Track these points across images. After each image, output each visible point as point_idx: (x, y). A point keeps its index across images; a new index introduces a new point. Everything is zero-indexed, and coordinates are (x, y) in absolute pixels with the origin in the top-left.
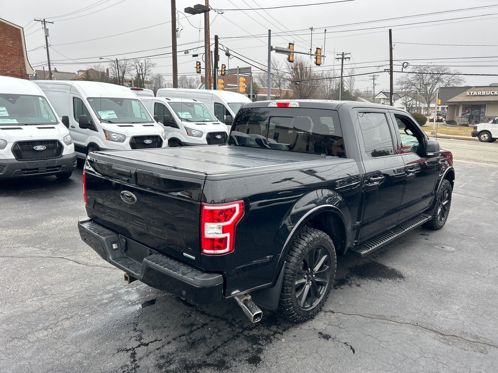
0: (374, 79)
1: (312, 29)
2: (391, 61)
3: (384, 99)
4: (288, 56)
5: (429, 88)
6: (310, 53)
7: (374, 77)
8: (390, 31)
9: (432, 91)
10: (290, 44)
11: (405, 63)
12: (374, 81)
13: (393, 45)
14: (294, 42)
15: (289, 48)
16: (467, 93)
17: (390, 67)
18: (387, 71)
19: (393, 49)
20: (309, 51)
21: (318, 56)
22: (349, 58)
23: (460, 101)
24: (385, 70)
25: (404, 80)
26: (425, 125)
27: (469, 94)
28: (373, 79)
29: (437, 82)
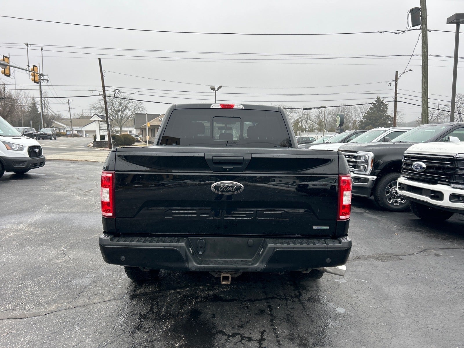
0: (69, 103)
1: (27, 45)
2: (104, 87)
3: (99, 121)
4: (3, 69)
5: (119, 114)
6: (28, 69)
7: (69, 101)
8: (100, 60)
9: (122, 117)
10: (4, 57)
11: (116, 89)
12: (69, 105)
13: (103, 73)
14: (9, 55)
15: (4, 60)
16: (160, 119)
17: (103, 92)
18: (101, 95)
19: (104, 77)
20: (27, 68)
21: (35, 74)
22: (47, 80)
23: (156, 125)
24: (100, 94)
25: (98, 106)
26: (134, 145)
27: (161, 120)
28: (67, 103)
29: (125, 110)
